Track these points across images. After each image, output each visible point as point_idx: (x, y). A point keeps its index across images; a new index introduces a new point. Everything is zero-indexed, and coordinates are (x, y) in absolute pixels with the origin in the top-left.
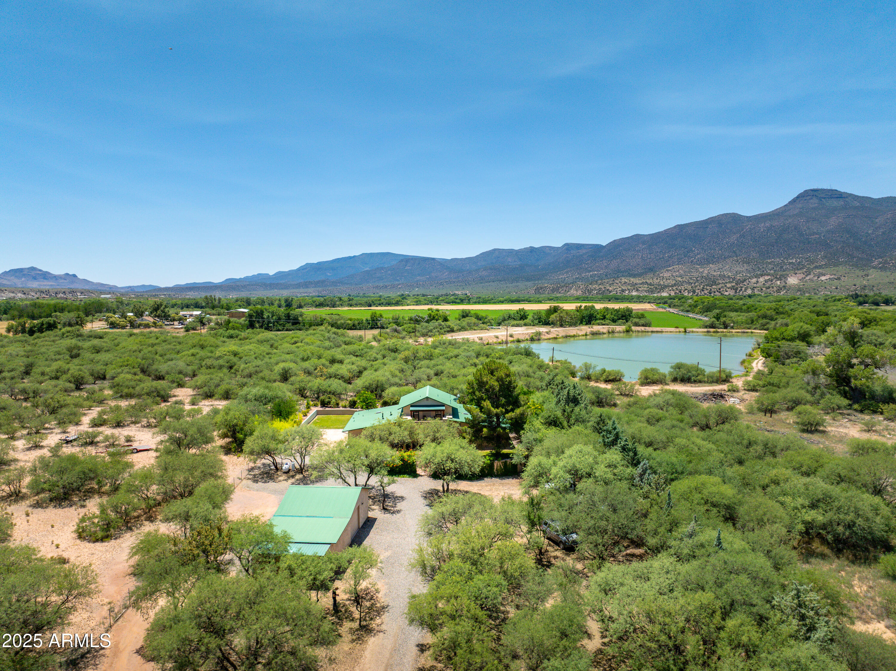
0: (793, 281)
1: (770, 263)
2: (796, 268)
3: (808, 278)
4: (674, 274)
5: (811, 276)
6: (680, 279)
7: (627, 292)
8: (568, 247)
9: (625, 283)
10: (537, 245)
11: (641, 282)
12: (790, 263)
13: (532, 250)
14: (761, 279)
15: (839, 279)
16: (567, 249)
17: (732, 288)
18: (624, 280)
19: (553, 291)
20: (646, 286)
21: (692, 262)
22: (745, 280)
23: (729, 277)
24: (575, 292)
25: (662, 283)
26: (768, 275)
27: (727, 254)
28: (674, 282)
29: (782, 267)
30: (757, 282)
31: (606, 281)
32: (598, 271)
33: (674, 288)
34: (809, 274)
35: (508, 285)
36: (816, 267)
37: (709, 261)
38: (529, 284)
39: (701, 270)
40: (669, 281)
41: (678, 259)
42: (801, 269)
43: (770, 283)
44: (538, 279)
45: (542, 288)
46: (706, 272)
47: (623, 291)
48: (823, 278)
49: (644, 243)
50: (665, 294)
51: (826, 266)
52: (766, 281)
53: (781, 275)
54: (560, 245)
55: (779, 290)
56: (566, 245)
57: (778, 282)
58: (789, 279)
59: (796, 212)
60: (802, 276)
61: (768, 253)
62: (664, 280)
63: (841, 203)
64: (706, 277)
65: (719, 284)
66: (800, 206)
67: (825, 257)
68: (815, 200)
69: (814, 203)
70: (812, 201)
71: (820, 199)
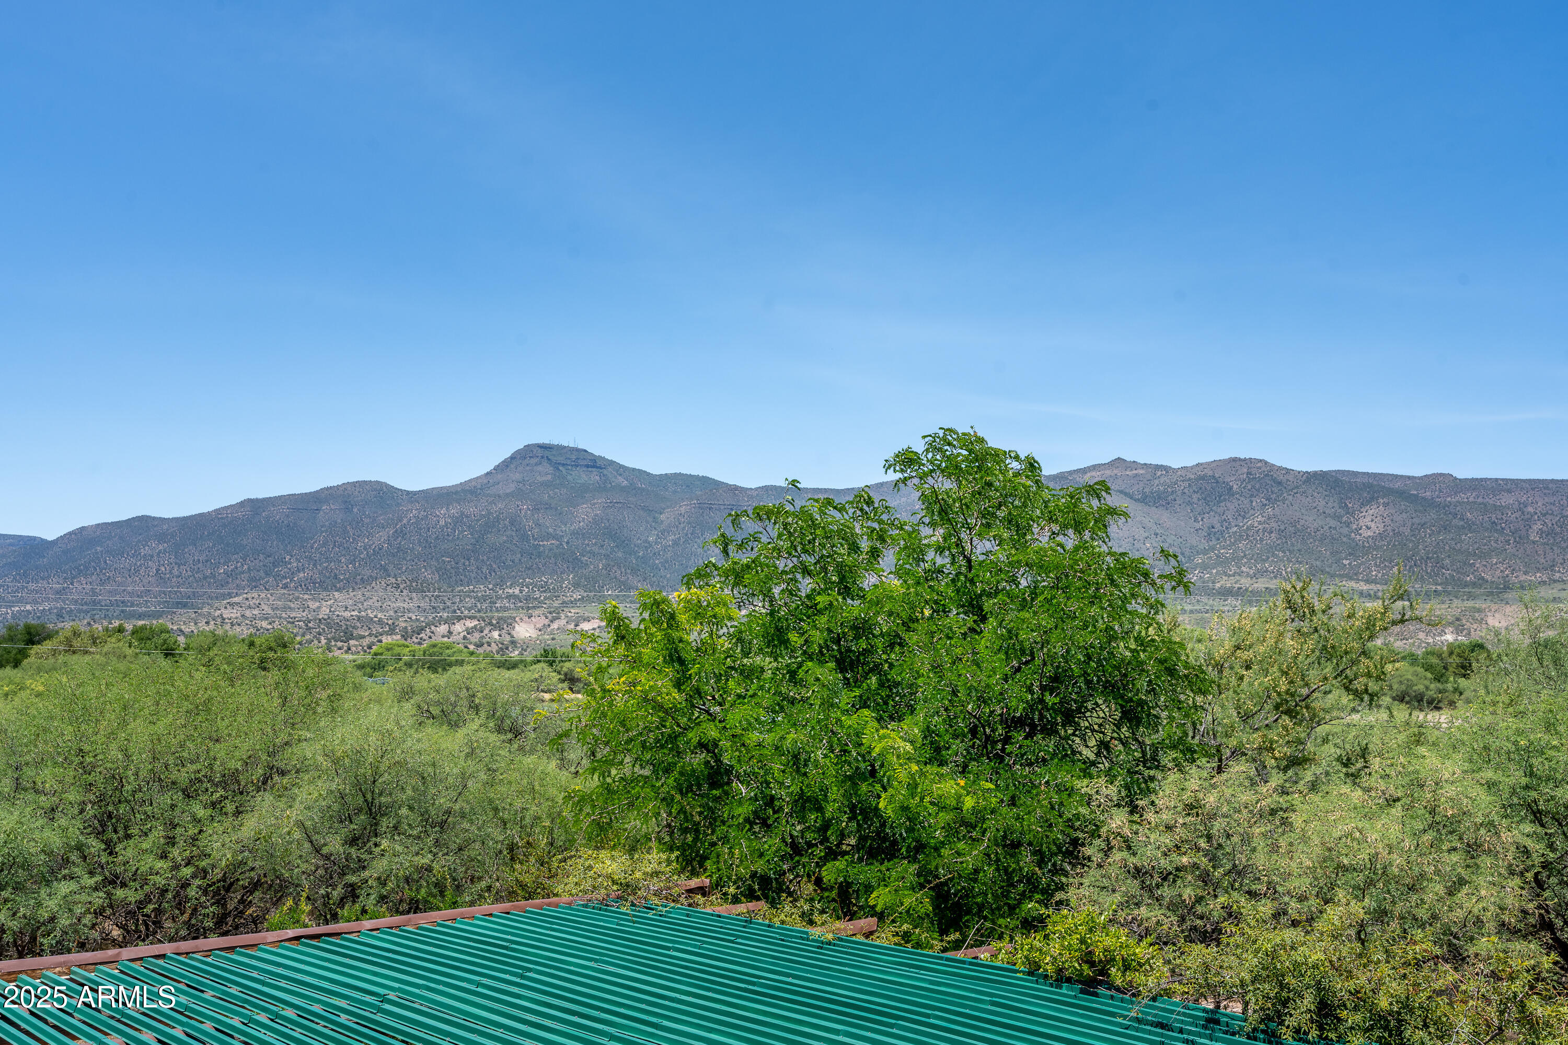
0: (524, 630)
1: (468, 594)
2: (528, 605)
3: (555, 626)
4: (248, 613)
5: (562, 622)
6: (265, 624)
12: (509, 597)
14: (458, 627)
21: (285, 587)
22: (422, 629)
23: (380, 620)
26: (472, 618)
27: (367, 572)
29: (492, 604)
30: (450, 632)
34: (558, 618)
36: (565, 604)
37: (326, 585)
39: (314, 605)
40: (238, 629)
41: (252, 579)
42: (535, 608)
46: (325, 610)
48: (585, 626)
49: (161, 538)
51: (585, 602)
52: (469, 631)
53: (500, 618)
55: (502, 650)
57: (496, 634)
58: (517, 628)
59: (511, 488)
60: (543, 621)
61: (457, 574)
62: (228, 627)
63: (594, 477)
64: (328, 622)
65: (364, 637)
66: (518, 476)
67: (576, 585)
68: (546, 468)
69: (544, 473)
70: (540, 468)
71: (556, 466)
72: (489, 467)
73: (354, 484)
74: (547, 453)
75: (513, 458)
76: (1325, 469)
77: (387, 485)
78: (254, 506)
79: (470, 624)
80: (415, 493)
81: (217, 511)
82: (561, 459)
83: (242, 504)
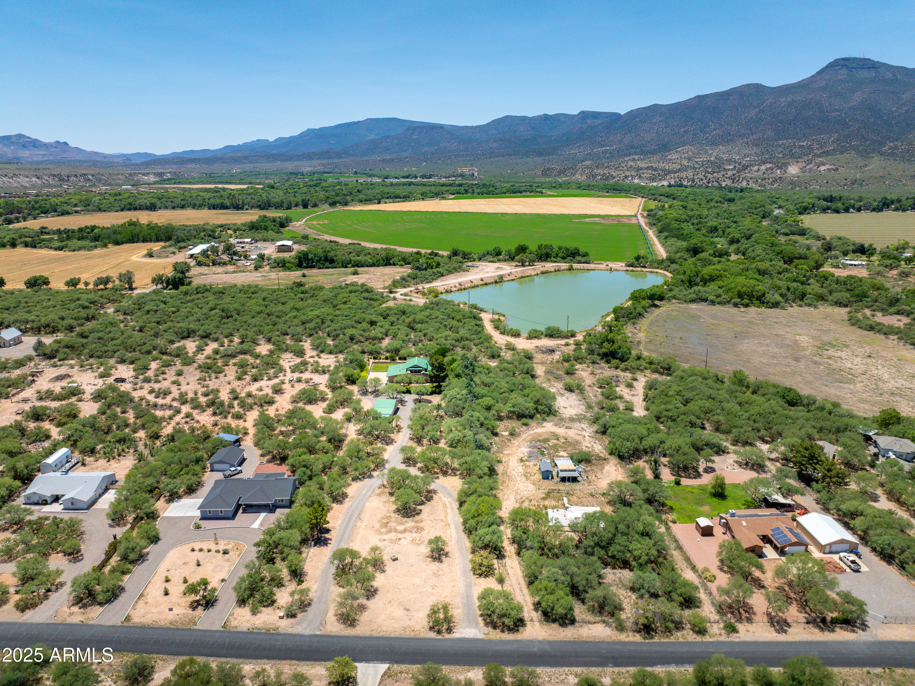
0: (792, 170)
3: (808, 167)
4: (682, 157)
5: (811, 166)
6: (686, 163)
8: (584, 115)
10: (551, 113)
11: (646, 165)
13: (546, 117)
14: (763, 168)
15: (836, 170)
16: (582, 118)
17: (731, 176)
20: (650, 171)
21: (705, 141)
22: (746, 168)
25: (667, 167)
26: (770, 163)
28: (679, 167)
32: (611, 146)
33: (677, 175)
34: (811, 163)
36: (821, 154)
37: (721, 141)
39: (710, 152)
40: (674, 165)
42: (807, 155)
43: (769, 172)
44: (549, 154)
46: (715, 154)
48: (822, 168)
49: (661, 115)
52: (767, 170)
53: (784, 163)
54: (576, 112)
56: (582, 112)
57: (777, 172)
58: (790, 168)
59: (822, 84)
60: (804, 164)
63: (872, 74)
66: (828, 77)
68: (844, 71)
69: (843, 73)
70: (841, 71)
71: (850, 69)
72: (814, 73)
73: (745, 86)
74: (847, 62)
75: (827, 66)
77: (760, 85)
78: (700, 99)
79: (769, 166)
80: (774, 88)
81: (685, 102)
82: (854, 65)
83: (695, 98)
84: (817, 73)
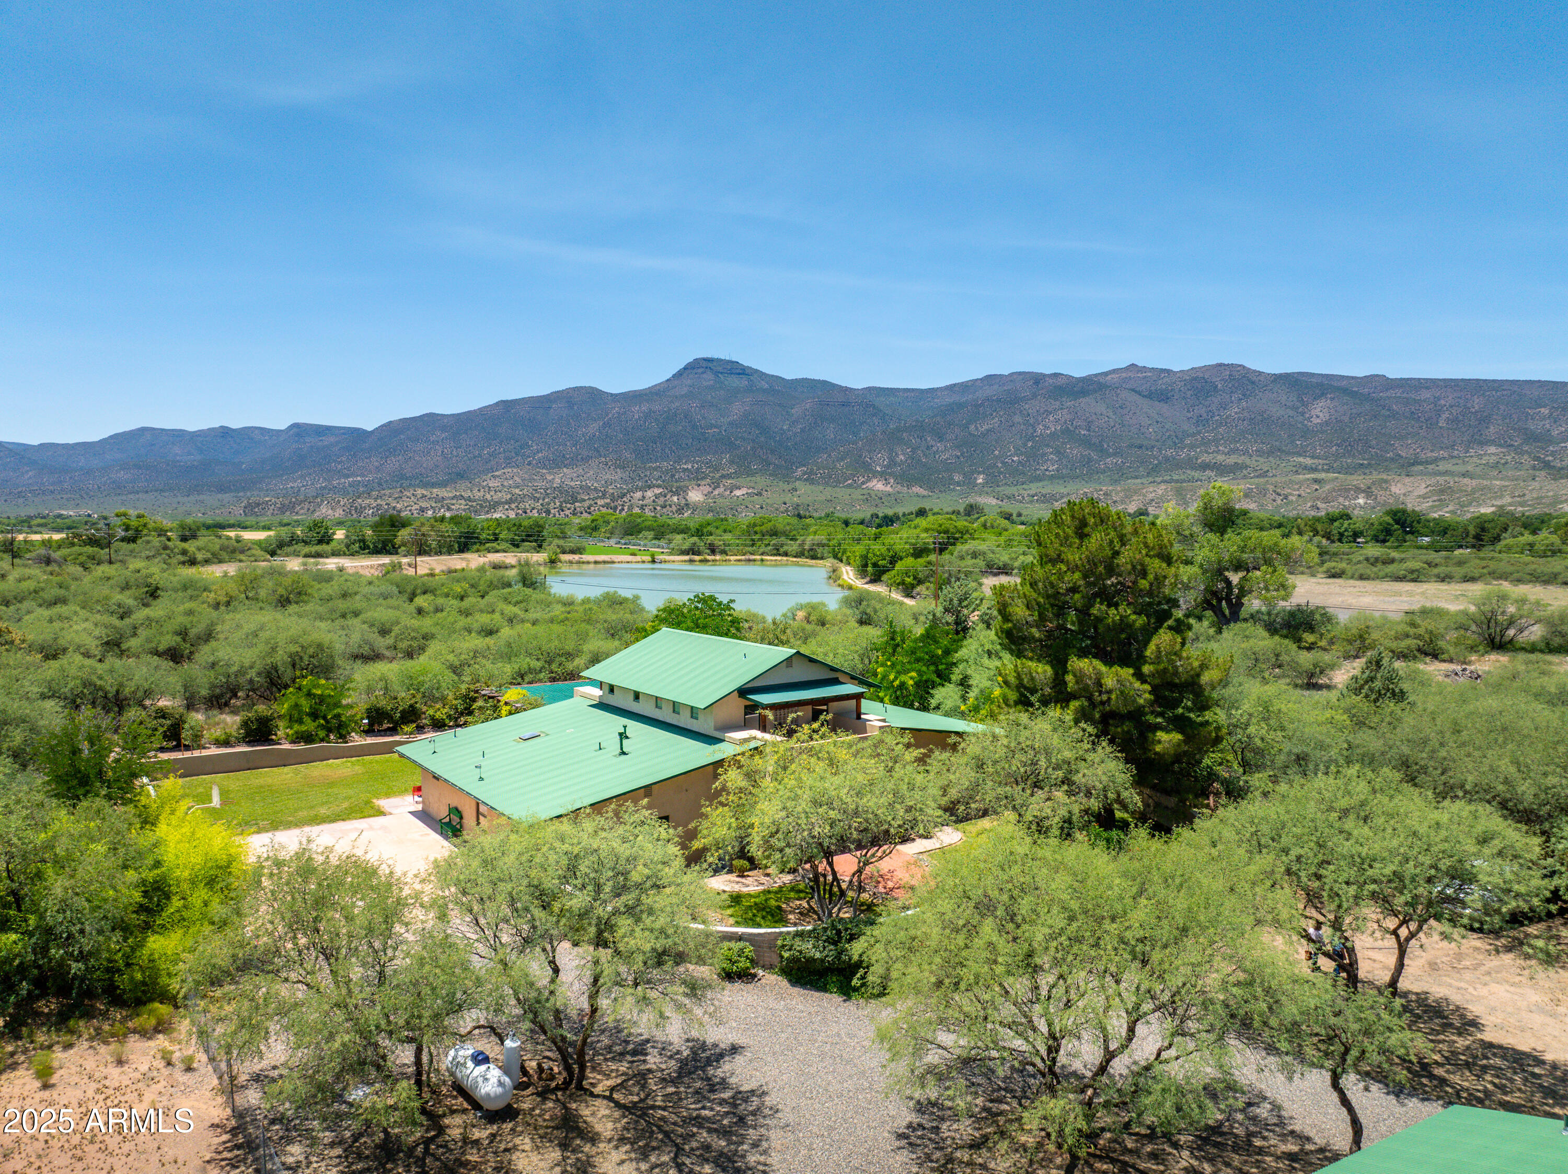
0: (695, 496)
1: (655, 469)
2: (697, 477)
3: (716, 492)
4: (506, 484)
5: (721, 490)
6: (517, 491)
7: (430, 512)
8: (299, 431)
9: (424, 496)
10: (235, 424)
11: (451, 495)
12: (685, 470)
13: (225, 433)
14: (649, 494)
15: (759, 494)
16: (298, 435)
17: (607, 506)
18: (420, 492)
19: (283, 509)
20: (463, 502)
21: (529, 464)
22: (624, 495)
23: (596, 488)
24: (330, 512)
25: (488, 497)
26: (659, 486)
27: (585, 453)
28: (509, 496)
29: (673, 476)
30: (644, 497)
31: (387, 492)
32: (362, 475)
33: (513, 506)
34: (718, 487)
35: (180, 499)
36: (723, 477)
37: (557, 463)
38: (227, 497)
39: (550, 477)
40: (500, 495)
41: (506, 458)
42: (702, 479)
43: (662, 499)
44: (244, 489)
45: (258, 505)
46: (558, 480)
47: (422, 510)
48: (738, 493)
49: (444, 429)
50: (496, 515)
51: (737, 475)
52: (657, 496)
53: (678, 487)
54: (282, 425)
55: (680, 510)
56: (295, 426)
57: (675, 499)
58: (690, 493)
59: (684, 391)
60: (707, 489)
61: (648, 454)
62: (492, 493)
63: (742, 383)
64: (560, 489)
65: (584, 500)
66: (689, 382)
67: (732, 462)
68: (709, 376)
69: (708, 379)
70: (705, 376)
71: (716, 373)
72: (669, 376)
73: (574, 389)
74: (710, 365)
75: (685, 368)
76: (1289, 370)
77: (597, 389)
78: (506, 406)
79: (657, 491)
80: (616, 395)
81: (480, 409)
82: (720, 369)
83: (497, 404)
84: (674, 376)
